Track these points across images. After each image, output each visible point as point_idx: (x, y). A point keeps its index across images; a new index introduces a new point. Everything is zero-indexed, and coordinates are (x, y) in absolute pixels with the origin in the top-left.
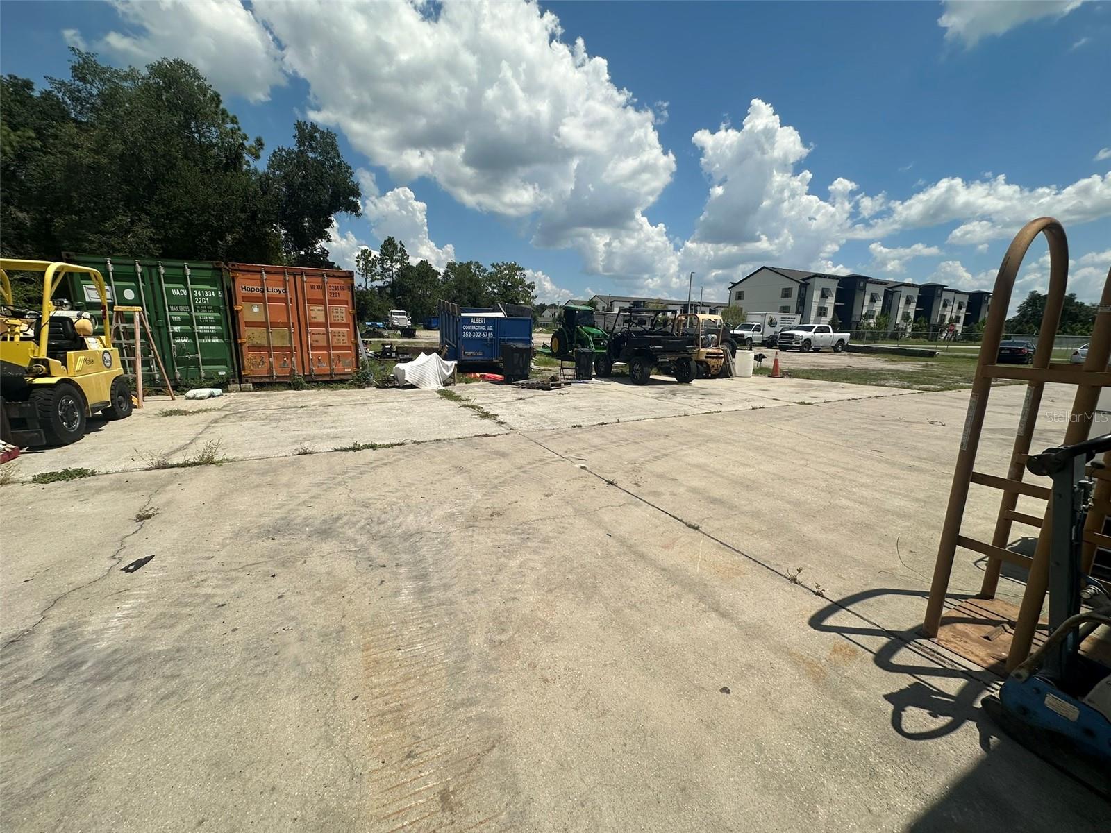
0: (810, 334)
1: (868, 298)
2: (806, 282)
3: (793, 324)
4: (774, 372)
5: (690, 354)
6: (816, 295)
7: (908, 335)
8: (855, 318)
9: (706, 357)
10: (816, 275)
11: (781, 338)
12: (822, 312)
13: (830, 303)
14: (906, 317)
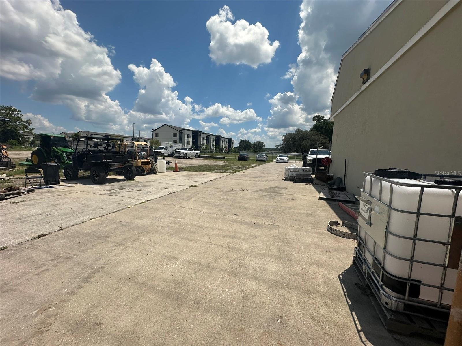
0: (186, 151)
1: (202, 139)
2: (181, 131)
3: (179, 147)
4: (176, 169)
5: (131, 164)
6: (186, 136)
7: (215, 151)
8: (199, 146)
9: (141, 164)
10: (184, 129)
11: (175, 153)
12: (188, 143)
13: (190, 140)
14: (213, 145)
